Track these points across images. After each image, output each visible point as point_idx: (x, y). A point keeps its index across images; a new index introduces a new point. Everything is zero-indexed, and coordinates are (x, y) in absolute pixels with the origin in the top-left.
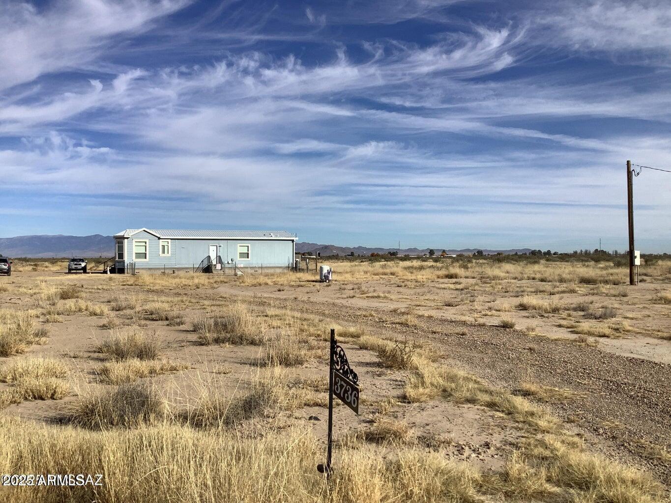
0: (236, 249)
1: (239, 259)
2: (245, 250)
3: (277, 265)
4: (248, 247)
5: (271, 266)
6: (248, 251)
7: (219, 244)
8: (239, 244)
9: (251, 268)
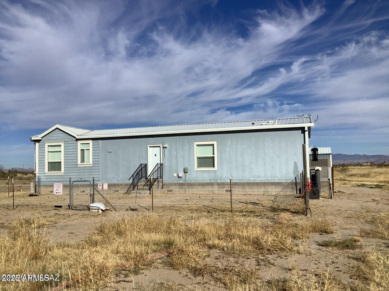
0: (191, 152)
1: (196, 169)
2: (207, 152)
3: (270, 180)
4: (213, 145)
5: (258, 180)
6: (214, 154)
7: (163, 144)
8: (197, 142)
9: (219, 184)
